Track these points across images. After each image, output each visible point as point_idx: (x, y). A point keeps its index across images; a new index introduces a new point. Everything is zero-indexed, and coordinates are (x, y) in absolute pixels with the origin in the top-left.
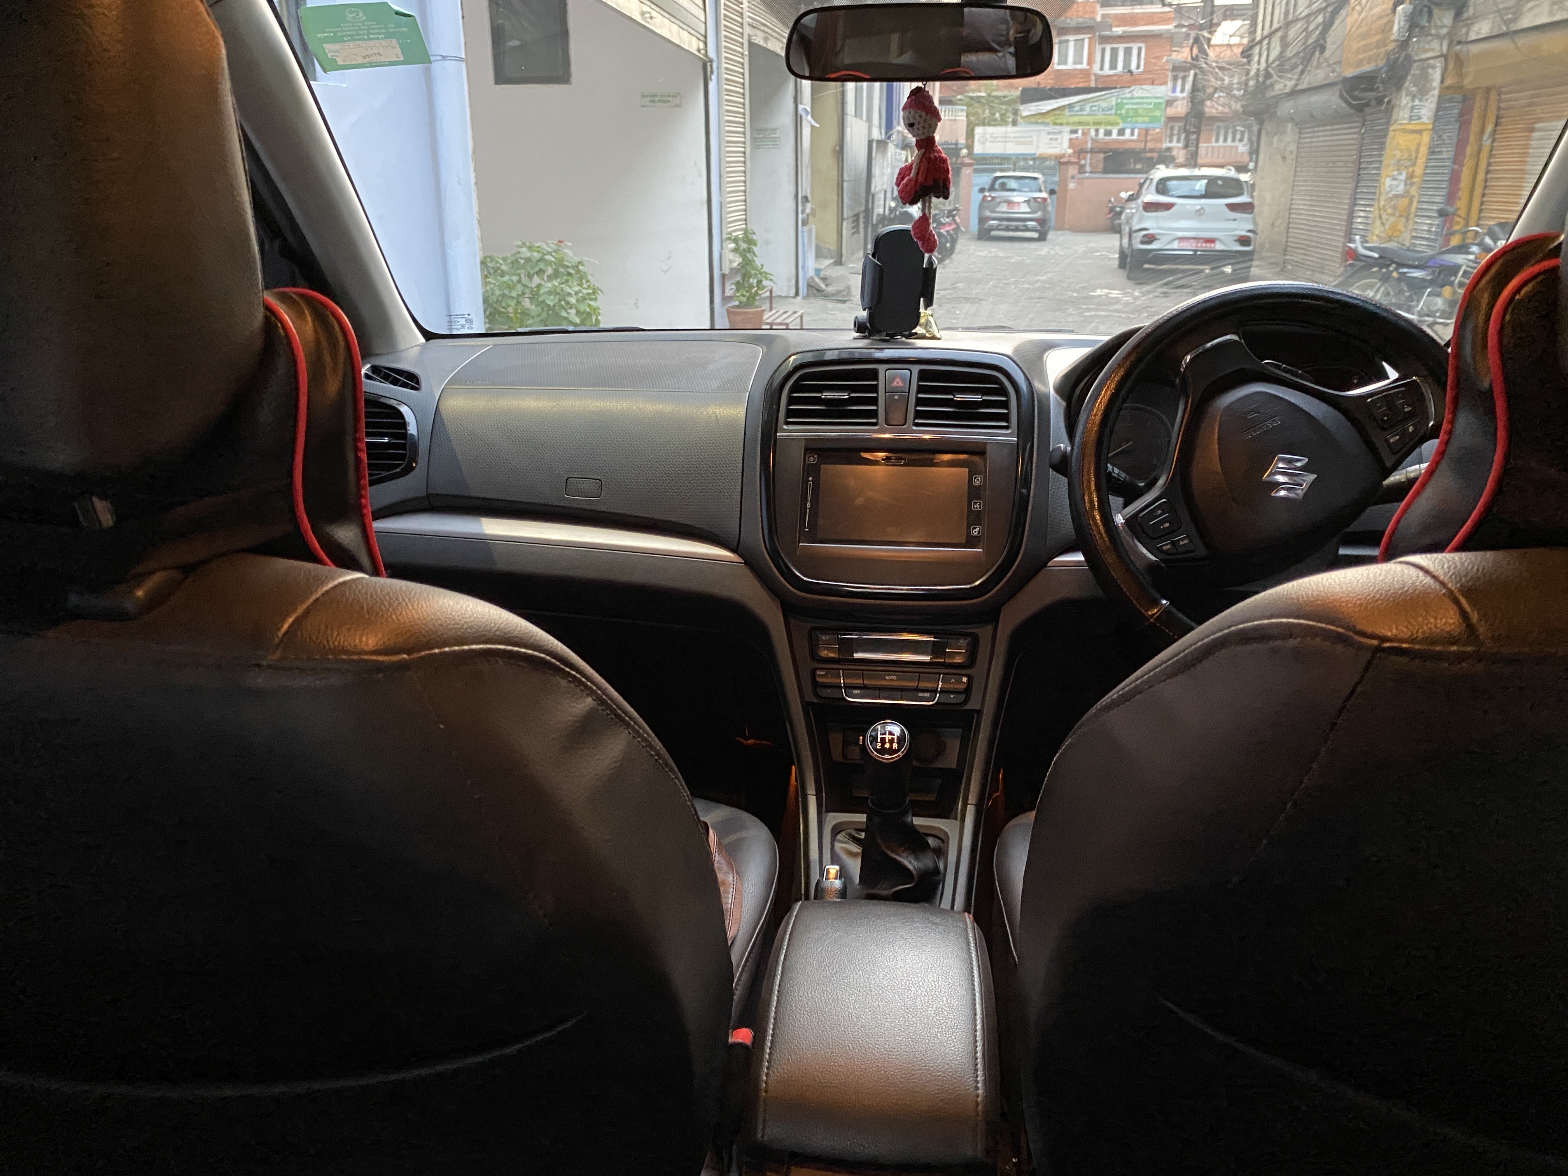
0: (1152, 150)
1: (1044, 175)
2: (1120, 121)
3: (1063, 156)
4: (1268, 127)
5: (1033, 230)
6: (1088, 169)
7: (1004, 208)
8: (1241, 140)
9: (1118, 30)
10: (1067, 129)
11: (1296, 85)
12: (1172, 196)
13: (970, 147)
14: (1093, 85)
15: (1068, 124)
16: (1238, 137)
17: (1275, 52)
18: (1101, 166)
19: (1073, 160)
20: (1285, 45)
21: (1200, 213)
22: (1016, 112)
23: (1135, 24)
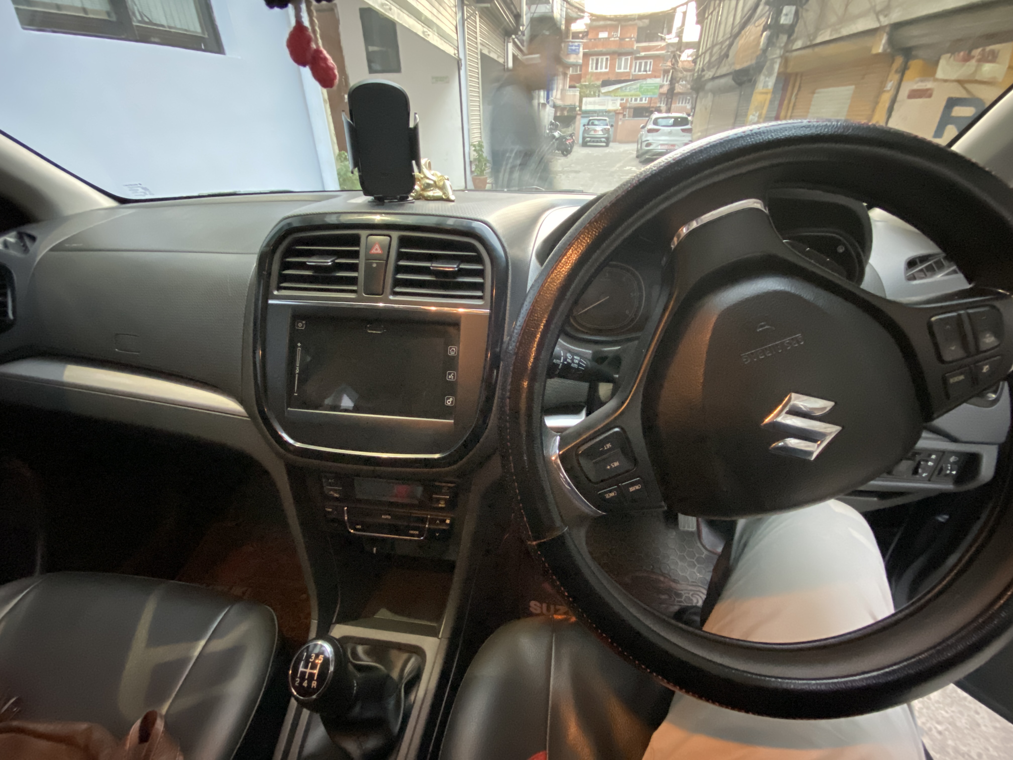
0: (653, 107)
1: (609, 118)
2: (641, 94)
3: (617, 110)
4: (701, 94)
5: (604, 142)
6: (627, 116)
7: (592, 133)
8: (688, 103)
9: (643, 54)
10: (619, 98)
11: (714, 74)
12: (659, 126)
13: (580, 107)
14: (631, 78)
15: (620, 96)
16: (687, 101)
17: (707, 59)
18: (632, 114)
19: (621, 111)
20: (711, 56)
21: (670, 133)
22: (599, 91)
23: (649, 51)
